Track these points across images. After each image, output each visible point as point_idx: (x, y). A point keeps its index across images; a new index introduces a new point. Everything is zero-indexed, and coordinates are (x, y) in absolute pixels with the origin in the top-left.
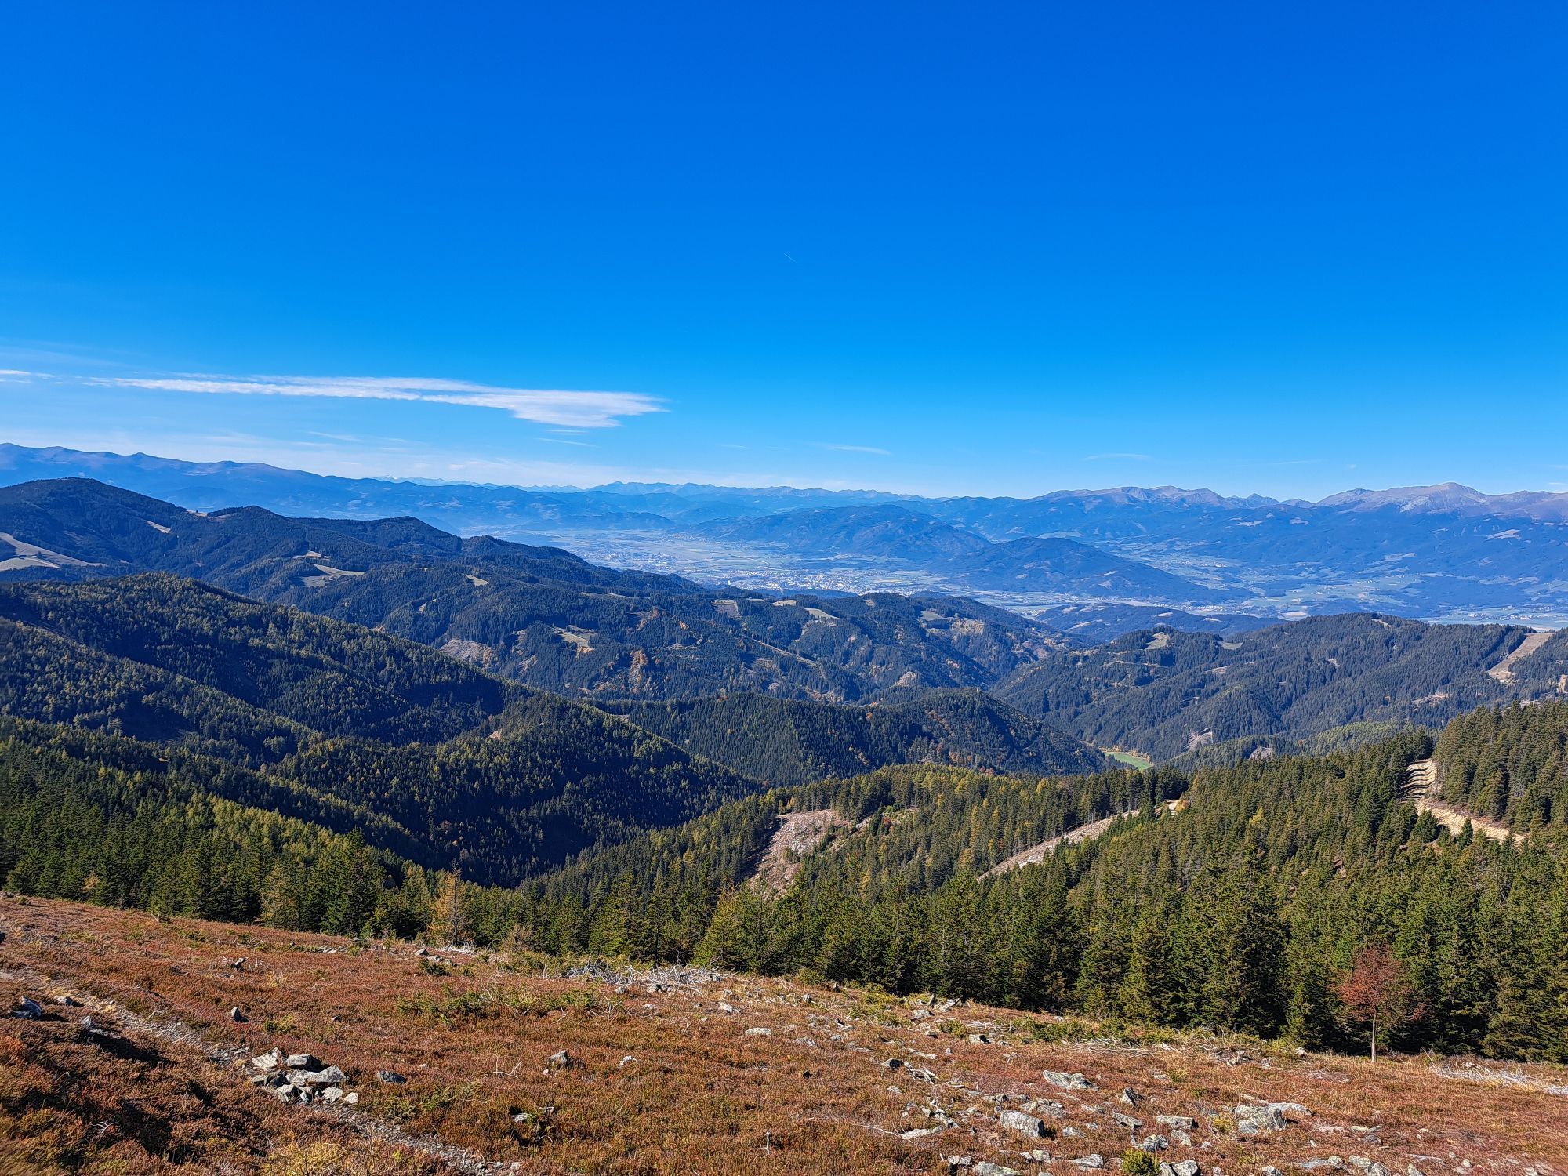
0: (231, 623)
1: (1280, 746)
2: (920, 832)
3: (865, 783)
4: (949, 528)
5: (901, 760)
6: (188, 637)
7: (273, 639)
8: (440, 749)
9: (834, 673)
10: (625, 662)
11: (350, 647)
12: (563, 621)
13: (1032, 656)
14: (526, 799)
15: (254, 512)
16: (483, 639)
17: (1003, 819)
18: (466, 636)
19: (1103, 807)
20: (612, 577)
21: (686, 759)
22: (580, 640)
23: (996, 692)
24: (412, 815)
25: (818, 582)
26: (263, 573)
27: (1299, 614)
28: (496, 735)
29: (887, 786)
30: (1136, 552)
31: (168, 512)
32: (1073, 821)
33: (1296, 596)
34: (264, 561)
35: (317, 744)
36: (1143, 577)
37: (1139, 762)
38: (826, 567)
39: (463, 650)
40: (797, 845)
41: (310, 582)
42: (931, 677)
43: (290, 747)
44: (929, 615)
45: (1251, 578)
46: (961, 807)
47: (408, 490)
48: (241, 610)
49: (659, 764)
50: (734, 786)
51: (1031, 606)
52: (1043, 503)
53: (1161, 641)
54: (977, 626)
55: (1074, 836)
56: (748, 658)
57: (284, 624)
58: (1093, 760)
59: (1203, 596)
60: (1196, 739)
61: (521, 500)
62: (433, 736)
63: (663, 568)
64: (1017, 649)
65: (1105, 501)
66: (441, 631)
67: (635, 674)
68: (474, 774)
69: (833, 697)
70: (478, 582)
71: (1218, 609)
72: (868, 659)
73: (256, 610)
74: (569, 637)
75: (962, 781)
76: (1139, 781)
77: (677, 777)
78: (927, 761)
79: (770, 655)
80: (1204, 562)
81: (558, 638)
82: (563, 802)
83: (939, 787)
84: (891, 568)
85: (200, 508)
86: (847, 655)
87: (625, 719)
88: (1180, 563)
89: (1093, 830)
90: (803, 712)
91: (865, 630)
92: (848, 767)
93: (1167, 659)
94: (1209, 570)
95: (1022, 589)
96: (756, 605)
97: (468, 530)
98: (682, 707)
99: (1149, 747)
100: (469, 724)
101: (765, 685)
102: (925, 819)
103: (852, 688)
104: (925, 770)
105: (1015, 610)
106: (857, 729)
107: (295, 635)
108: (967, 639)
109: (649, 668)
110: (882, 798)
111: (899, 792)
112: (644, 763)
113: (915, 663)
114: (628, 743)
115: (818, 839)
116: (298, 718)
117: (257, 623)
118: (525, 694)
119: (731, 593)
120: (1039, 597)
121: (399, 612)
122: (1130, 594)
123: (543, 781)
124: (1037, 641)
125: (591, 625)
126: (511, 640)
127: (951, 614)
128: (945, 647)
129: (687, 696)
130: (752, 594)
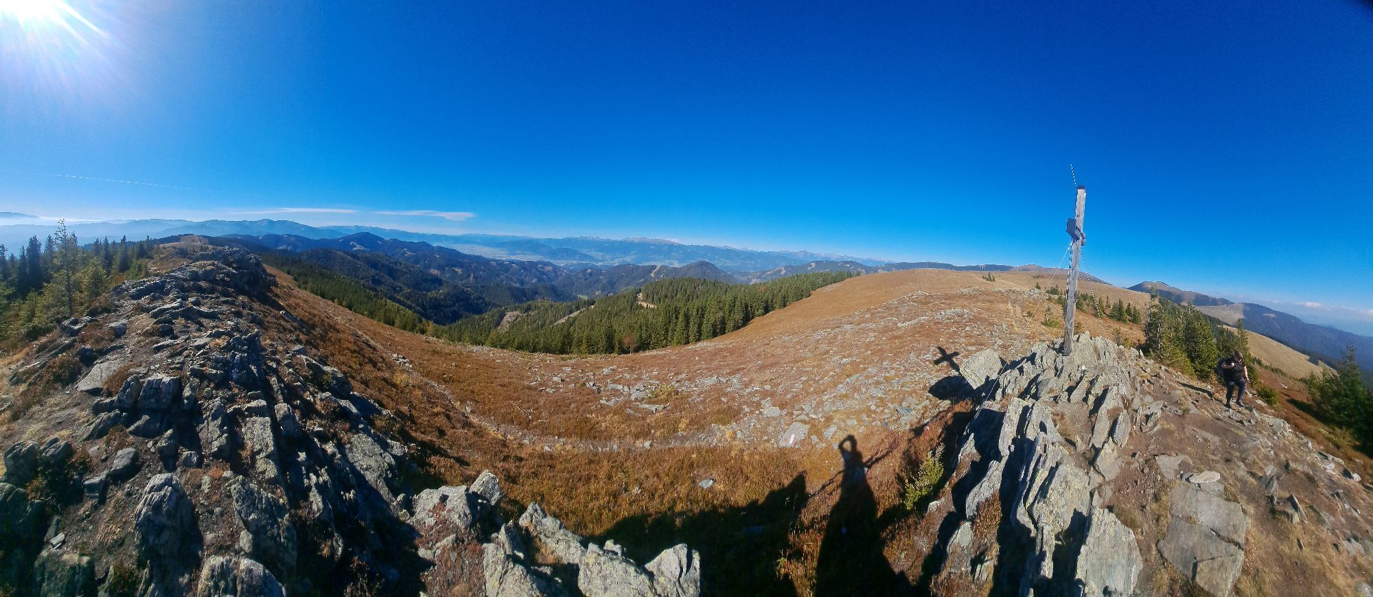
0: (391, 263)
1: (614, 292)
2: (537, 316)
3: (525, 305)
4: (544, 246)
5: (533, 300)
6: (383, 265)
7: (398, 267)
8: (429, 294)
9: (518, 280)
10: (469, 276)
11: (412, 269)
12: (455, 266)
13: (561, 275)
14: (447, 306)
15: (396, 239)
16: (438, 270)
17: (556, 312)
18: (435, 269)
19: (578, 308)
20: (466, 256)
21: (484, 299)
22: (459, 271)
23: (554, 283)
24: (424, 307)
25: (513, 258)
26: (398, 253)
27: (617, 264)
28: (441, 291)
29: (530, 306)
30: (584, 251)
31: (381, 239)
32: (571, 312)
33: (616, 261)
34: (397, 250)
35: (407, 290)
36: (585, 257)
37: (585, 298)
38: (515, 254)
39: (435, 272)
40: (509, 319)
41: (406, 255)
42: (540, 280)
43: (401, 290)
44: (539, 266)
45: (608, 257)
46: (547, 310)
47: (424, 235)
48: (392, 260)
49: (477, 300)
50: (495, 306)
51: (561, 263)
52: (563, 240)
53: (589, 271)
54: (550, 268)
55: (572, 315)
56: (498, 275)
57: (401, 264)
58: (575, 298)
59: (598, 261)
60: (597, 292)
61: (447, 238)
62: (428, 290)
63: (477, 254)
64: (559, 273)
65: (576, 239)
66: (429, 267)
67: (471, 278)
68: (436, 299)
69: (518, 285)
70: (438, 256)
71: (601, 264)
72: (526, 276)
73: (394, 260)
74: (457, 270)
75: (547, 303)
76: (585, 302)
77: (481, 303)
78: (539, 300)
79: (503, 275)
80: (598, 253)
81: (454, 270)
82: (455, 308)
83: (542, 305)
84: (531, 255)
85: (387, 239)
86: (521, 276)
87: (469, 289)
88: (593, 253)
89: (575, 314)
90: (510, 288)
91: (525, 269)
92: (521, 302)
93: (591, 274)
94: (599, 255)
95: (559, 259)
96: (500, 264)
97: (435, 245)
98: (483, 287)
99: (587, 294)
100: (435, 288)
101: (502, 282)
102: (539, 313)
103: (522, 283)
104: (539, 302)
105: (557, 264)
106: (524, 293)
107: (403, 266)
108: (548, 271)
109: (474, 277)
110: (528, 309)
111: (533, 306)
112: (474, 300)
113: (536, 277)
114: (470, 295)
115: (514, 318)
116: (403, 284)
117: (396, 263)
118: (448, 282)
119: (494, 260)
120: (564, 261)
121: (422, 262)
122: (583, 260)
123: (451, 303)
124: (563, 272)
125: (462, 267)
126: (445, 270)
127: (545, 265)
128: (544, 273)
129: (484, 284)
130: (498, 260)
